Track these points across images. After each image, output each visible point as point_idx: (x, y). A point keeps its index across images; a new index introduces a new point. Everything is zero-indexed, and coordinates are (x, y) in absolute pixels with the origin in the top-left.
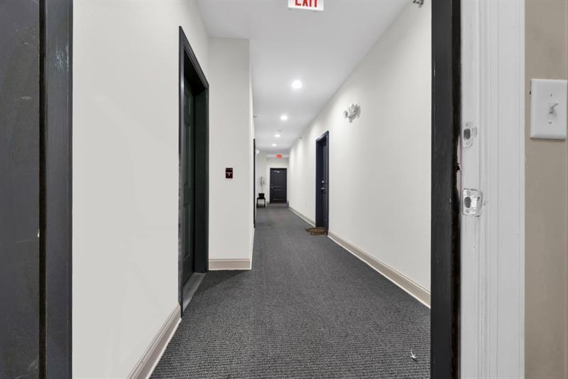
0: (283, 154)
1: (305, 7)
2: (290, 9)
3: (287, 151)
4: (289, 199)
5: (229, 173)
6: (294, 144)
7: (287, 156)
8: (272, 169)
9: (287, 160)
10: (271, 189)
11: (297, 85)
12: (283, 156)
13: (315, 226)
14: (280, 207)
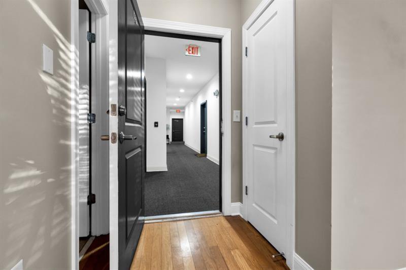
0: (181, 110)
1: (192, 55)
2: (186, 55)
3: (184, 108)
4: (185, 139)
5: (156, 124)
6: (188, 104)
7: (183, 111)
8: (173, 119)
9: (184, 112)
10: (173, 132)
11: (189, 77)
12: (181, 111)
13: (200, 153)
14: (179, 144)
